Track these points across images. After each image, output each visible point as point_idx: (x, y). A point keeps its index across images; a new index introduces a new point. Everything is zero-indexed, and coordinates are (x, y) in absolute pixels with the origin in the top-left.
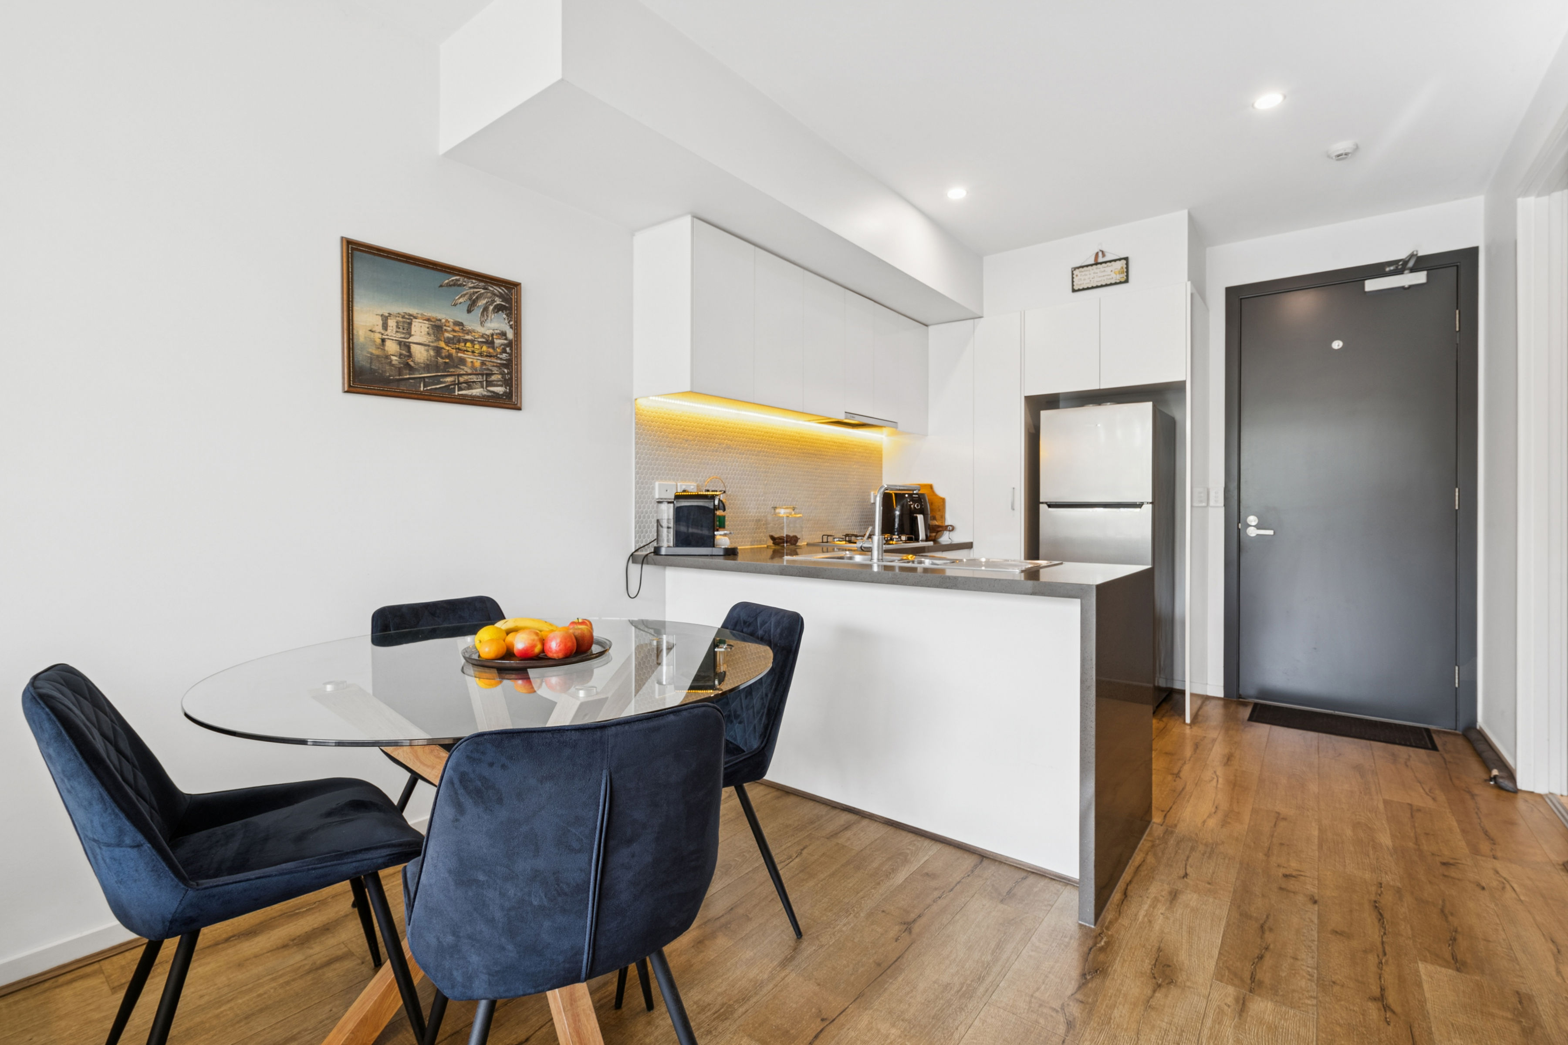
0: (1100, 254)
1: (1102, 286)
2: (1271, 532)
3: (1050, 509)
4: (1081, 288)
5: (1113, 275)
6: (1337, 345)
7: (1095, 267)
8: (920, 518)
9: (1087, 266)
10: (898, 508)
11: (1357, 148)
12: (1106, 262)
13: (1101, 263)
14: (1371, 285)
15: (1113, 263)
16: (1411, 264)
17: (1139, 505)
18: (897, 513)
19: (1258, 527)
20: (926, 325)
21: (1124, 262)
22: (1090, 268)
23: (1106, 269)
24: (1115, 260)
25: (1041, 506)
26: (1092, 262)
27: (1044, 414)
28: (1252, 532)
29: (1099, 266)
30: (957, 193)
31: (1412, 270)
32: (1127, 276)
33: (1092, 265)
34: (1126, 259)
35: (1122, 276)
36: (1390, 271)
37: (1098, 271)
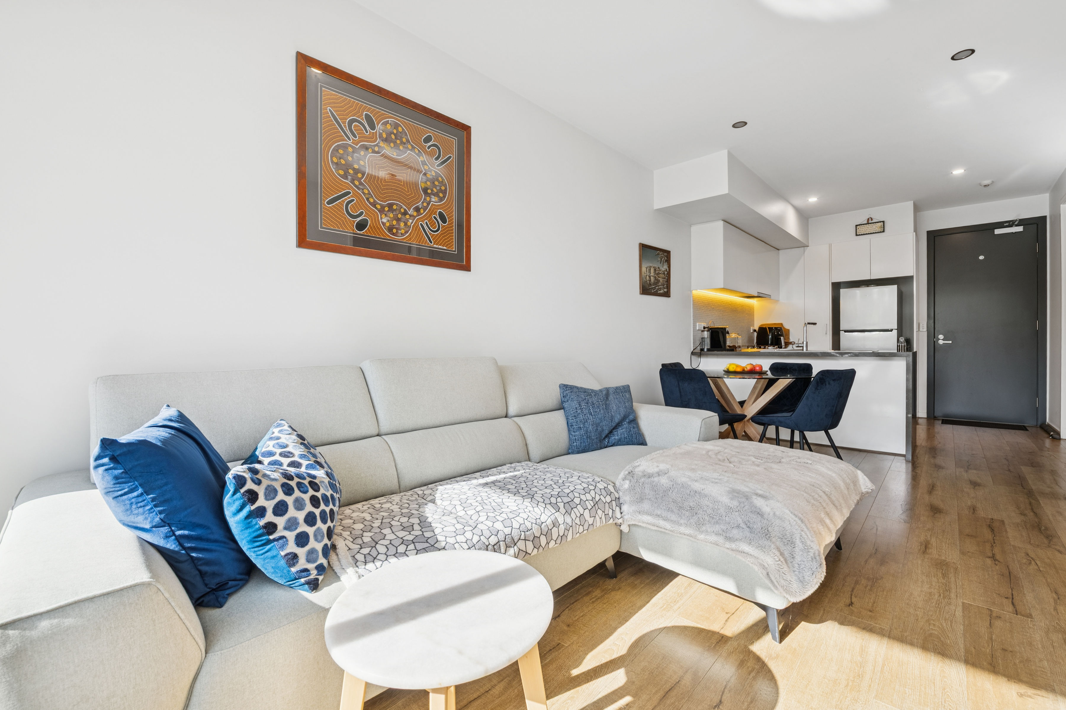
0: (870, 219)
1: (871, 233)
2: (951, 342)
3: (846, 333)
4: (860, 234)
5: (877, 229)
6: (981, 258)
7: (867, 225)
8: (782, 338)
9: (864, 224)
10: (770, 334)
11: (993, 182)
12: (873, 223)
13: (871, 223)
14: (997, 232)
15: (877, 223)
16: (1016, 223)
17: (891, 330)
18: (770, 337)
19: (943, 340)
20: (778, 250)
21: (882, 223)
22: (865, 225)
23: (873, 226)
24: (878, 222)
25: (841, 332)
26: (866, 223)
27: (843, 291)
28: (941, 342)
29: (870, 225)
30: (813, 200)
31: (1016, 226)
32: (884, 229)
33: (866, 224)
34: (883, 222)
35: (881, 229)
36: (1006, 225)
37: (869, 227)
